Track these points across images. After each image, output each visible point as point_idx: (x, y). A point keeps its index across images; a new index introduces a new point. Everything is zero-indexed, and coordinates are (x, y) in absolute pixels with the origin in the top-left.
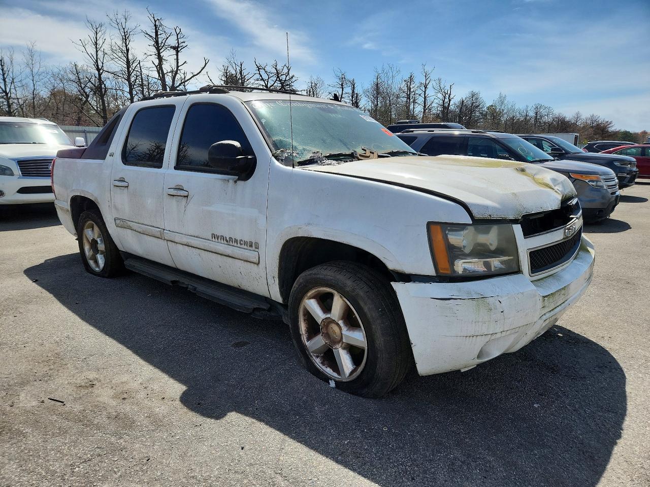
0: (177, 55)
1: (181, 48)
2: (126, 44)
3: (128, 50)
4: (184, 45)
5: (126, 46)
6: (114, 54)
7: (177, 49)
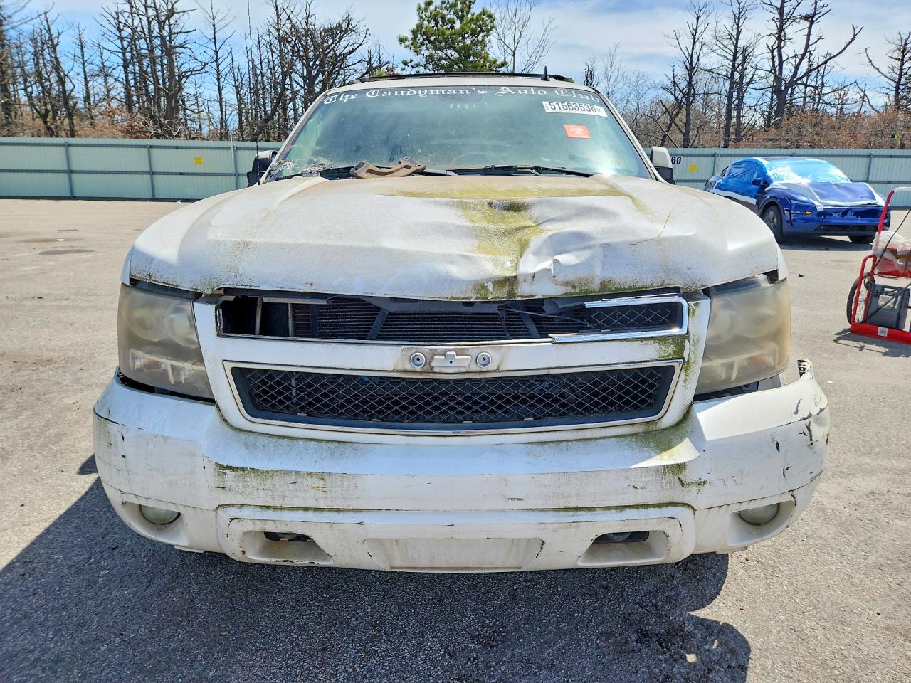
0: (810, 28)
1: (818, 16)
2: (738, 25)
3: (738, 34)
4: (825, 10)
5: (738, 28)
6: (718, 43)
7: (810, 19)
